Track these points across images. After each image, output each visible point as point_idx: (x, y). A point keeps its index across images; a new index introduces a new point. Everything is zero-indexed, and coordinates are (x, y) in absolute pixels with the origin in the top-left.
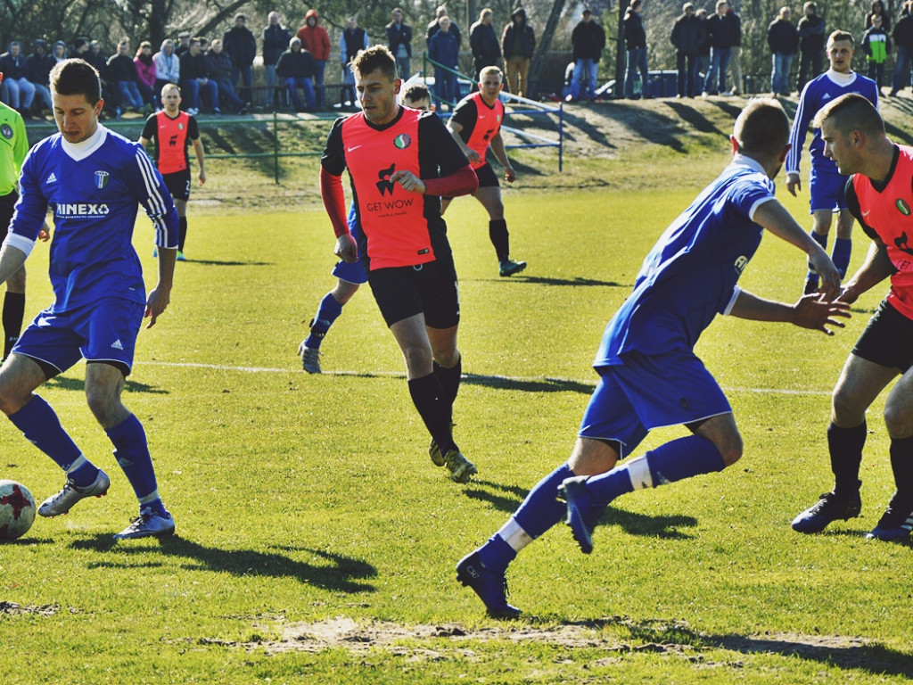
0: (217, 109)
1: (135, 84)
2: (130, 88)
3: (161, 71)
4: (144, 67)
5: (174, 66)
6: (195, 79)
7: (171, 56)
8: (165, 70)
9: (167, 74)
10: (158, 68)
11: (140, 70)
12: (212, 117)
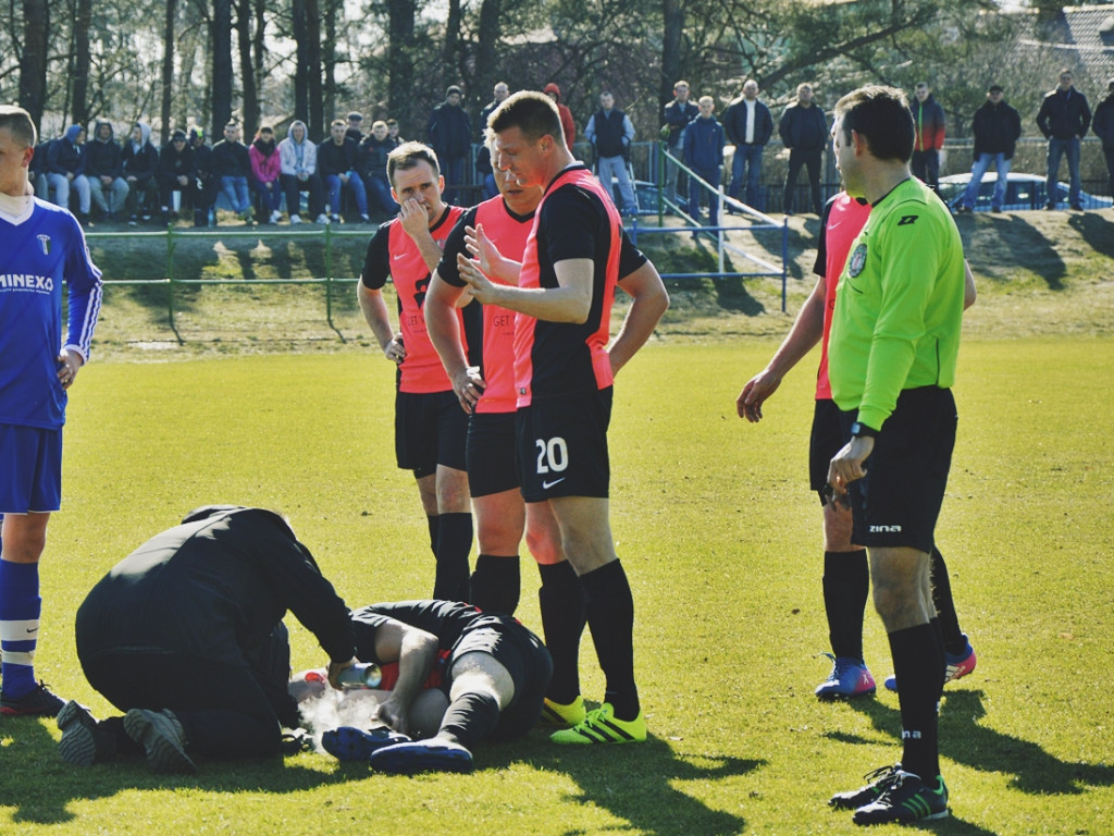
0: (366, 216)
1: (245, 181)
2: (237, 186)
3: (288, 163)
4: (263, 158)
5: (306, 156)
6: (337, 174)
7: (302, 142)
8: (294, 161)
9: (295, 168)
10: (283, 159)
11: (255, 161)
12: (359, 226)
